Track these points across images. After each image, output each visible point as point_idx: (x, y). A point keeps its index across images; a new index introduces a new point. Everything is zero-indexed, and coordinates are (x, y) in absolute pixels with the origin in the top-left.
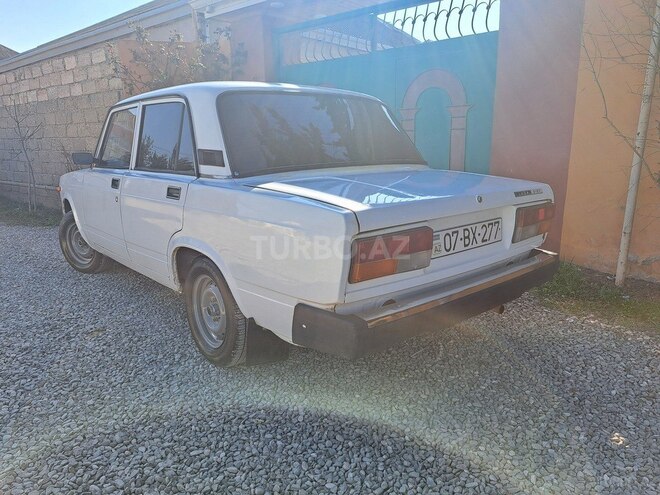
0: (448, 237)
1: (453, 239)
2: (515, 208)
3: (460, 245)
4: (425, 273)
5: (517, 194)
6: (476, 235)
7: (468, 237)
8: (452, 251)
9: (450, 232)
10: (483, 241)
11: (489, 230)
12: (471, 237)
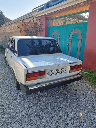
0: (52, 72)
1: (53, 72)
2: (70, 66)
3: (55, 73)
4: (45, 79)
5: (70, 64)
6: (59, 71)
7: (57, 72)
8: (53, 75)
9: (52, 71)
10: (61, 72)
11: (63, 70)
12: (58, 72)
